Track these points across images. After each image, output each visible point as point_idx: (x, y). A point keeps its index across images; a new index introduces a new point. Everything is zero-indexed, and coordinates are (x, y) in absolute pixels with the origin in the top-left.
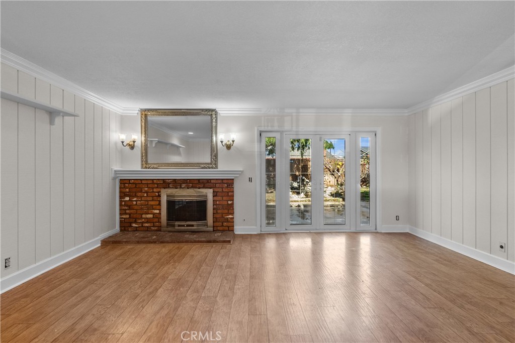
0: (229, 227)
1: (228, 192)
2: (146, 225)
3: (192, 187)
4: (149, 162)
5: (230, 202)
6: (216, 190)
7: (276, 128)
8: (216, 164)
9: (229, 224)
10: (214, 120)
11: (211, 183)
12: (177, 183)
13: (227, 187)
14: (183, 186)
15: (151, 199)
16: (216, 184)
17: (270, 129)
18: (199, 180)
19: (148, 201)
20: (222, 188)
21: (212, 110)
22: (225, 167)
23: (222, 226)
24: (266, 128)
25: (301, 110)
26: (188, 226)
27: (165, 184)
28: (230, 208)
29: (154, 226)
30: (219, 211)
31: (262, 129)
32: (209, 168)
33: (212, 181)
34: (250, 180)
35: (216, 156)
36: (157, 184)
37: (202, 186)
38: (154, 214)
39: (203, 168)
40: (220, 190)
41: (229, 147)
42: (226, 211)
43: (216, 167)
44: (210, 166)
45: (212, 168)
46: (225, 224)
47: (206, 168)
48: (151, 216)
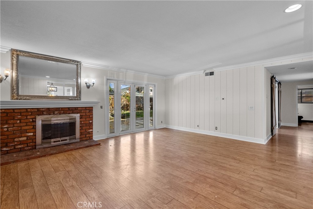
0: (90, 137)
1: (89, 115)
2: (19, 146)
3: (64, 113)
5: (90, 122)
6: (82, 114)
7: (116, 78)
8: (80, 98)
9: (90, 135)
10: (79, 69)
11: (78, 109)
12: (50, 111)
13: (89, 112)
14: (56, 112)
15: (25, 124)
16: (81, 110)
17: (112, 78)
18: (69, 108)
19: (21, 127)
20: (86, 113)
21: (78, 62)
22: (86, 100)
23: (86, 137)
24: (110, 77)
25: (128, 71)
26: (62, 141)
27: (40, 112)
28: (91, 125)
29: (28, 146)
30: (83, 128)
31: (108, 78)
33: (79, 109)
34: (101, 107)
35: (80, 92)
36: (31, 112)
37: (72, 112)
38: (27, 137)
39: (70, 100)
40: (84, 114)
41: (88, 87)
42: (88, 127)
43: (80, 100)
44: (76, 99)
45: (77, 100)
46: (87, 135)
47: (73, 100)
48: (25, 138)
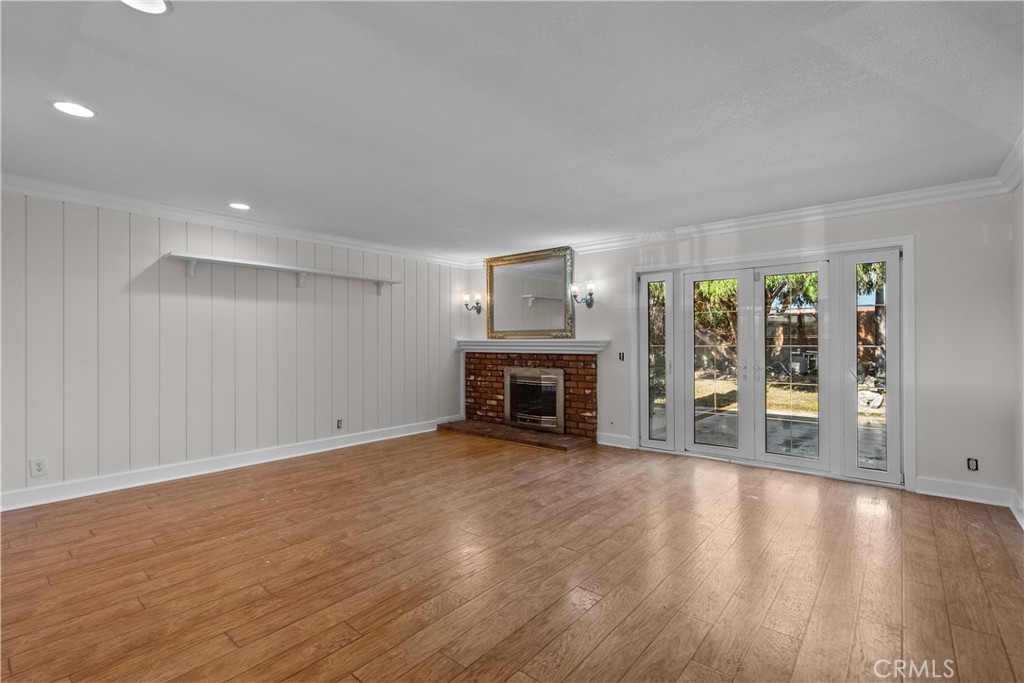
0: (586, 430)
1: (585, 376)
2: (490, 414)
3: (540, 366)
4: (495, 329)
5: (587, 392)
6: (569, 371)
7: (663, 266)
8: (572, 331)
9: (589, 427)
10: (569, 264)
11: (562, 359)
12: (522, 359)
13: (584, 367)
14: (529, 363)
15: (494, 379)
16: (569, 361)
17: (652, 267)
18: (547, 355)
19: (492, 382)
20: (577, 368)
21: (566, 249)
22: (587, 335)
23: (577, 427)
24: (646, 267)
25: (706, 227)
26: (531, 421)
27: (510, 359)
28: (590, 402)
29: (498, 417)
30: (573, 405)
31: (640, 269)
32: (563, 337)
33: (564, 358)
34: (622, 357)
35: (572, 318)
36: (502, 360)
37: (551, 364)
38: (498, 400)
39: (555, 337)
40: (574, 371)
41: (589, 303)
42: (582, 405)
43: (573, 336)
44: (564, 334)
45: (567, 337)
46: (581, 425)
47: (559, 338)
48: (494, 403)
